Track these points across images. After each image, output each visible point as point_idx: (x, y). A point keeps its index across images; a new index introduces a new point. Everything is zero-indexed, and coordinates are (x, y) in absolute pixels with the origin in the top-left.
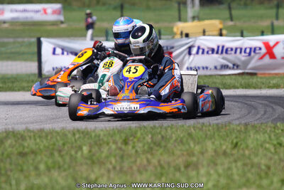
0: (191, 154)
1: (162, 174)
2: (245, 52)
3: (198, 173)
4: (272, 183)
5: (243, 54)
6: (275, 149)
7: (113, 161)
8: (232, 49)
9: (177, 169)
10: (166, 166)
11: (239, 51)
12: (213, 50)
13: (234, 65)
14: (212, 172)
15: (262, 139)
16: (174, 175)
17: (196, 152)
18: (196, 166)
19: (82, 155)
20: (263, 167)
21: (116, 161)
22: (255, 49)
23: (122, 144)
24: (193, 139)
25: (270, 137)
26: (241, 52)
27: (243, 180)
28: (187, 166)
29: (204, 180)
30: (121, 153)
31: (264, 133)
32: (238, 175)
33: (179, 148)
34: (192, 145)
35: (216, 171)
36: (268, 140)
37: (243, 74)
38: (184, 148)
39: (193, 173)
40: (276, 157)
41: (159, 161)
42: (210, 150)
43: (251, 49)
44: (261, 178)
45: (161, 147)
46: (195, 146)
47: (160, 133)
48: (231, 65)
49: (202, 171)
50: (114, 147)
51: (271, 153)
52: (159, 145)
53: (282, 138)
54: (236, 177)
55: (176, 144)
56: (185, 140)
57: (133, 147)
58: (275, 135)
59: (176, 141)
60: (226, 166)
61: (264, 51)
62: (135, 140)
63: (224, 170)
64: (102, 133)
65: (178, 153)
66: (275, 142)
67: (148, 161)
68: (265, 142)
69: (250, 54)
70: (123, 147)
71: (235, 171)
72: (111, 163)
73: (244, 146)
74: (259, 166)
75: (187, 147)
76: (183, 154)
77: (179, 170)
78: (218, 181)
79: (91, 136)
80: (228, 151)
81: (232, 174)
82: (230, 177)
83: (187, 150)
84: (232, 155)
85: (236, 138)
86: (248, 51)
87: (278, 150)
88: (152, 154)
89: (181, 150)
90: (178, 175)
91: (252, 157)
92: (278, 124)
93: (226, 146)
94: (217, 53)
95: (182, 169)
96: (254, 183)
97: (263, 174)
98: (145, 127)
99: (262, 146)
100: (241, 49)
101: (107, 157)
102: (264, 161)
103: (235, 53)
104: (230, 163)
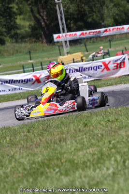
0: (63, 133)
1: (48, 147)
2: (94, 69)
3: (66, 143)
4: (104, 143)
5: (93, 70)
6: (106, 124)
7: (22, 143)
8: (87, 68)
9: (55, 143)
10: (49, 142)
11: (90, 68)
12: (77, 70)
13: (89, 76)
14: (73, 141)
15: (99, 119)
16: (54, 146)
17: (65, 132)
18: (65, 140)
19: (6, 142)
20: (100, 135)
21: (24, 143)
22: (99, 66)
23: (27, 132)
24: (63, 124)
25: (103, 117)
26: (91, 69)
27: (90, 144)
28: (60, 141)
29: (69, 147)
30: (26, 137)
31: (100, 116)
32: (87, 141)
33: (56, 130)
34: (63, 128)
35: (76, 141)
36: (102, 119)
37: (94, 80)
38: (59, 131)
39: (63, 144)
40: (107, 129)
41: (46, 140)
42: (72, 129)
43: (96, 67)
44: (98, 141)
45: (47, 131)
47: (47, 123)
48: (87, 77)
49: (68, 142)
50: (23, 134)
51: (104, 126)
52: (46, 131)
53: (110, 118)
54: (86, 143)
55: (55, 129)
56: (59, 125)
57: (33, 133)
58: (106, 116)
59: (54, 127)
60: (80, 138)
61: (103, 67)
62: (34, 129)
63: (79, 140)
64: (16, 128)
65: (56, 133)
66: (106, 120)
67: (40, 139)
68: (101, 121)
69: (96, 70)
70: (28, 134)
72: (21, 144)
73: (90, 124)
74: (97, 135)
75: (60, 129)
76: (58, 134)
78: (77, 146)
79: (11, 131)
80: (81, 129)
81: (84, 141)
82: (83, 144)
83: (60, 132)
84: (83, 131)
85: (86, 120)
86: (95, 68)
88: (43, 136)
89: (57, 132)
90: (56, 146)
91: (94, 130)
92: (108, 109)
93: (81, 126)
94: (79, 71)
95: (58, 142)
96: (95, 145)
97: (99, 139)
98: (39, 121)
99: (99, 123)
100: (92, 68)
101: (19, 142)
102: (100, 132)
103: (89, 70)
104: (82, 135)
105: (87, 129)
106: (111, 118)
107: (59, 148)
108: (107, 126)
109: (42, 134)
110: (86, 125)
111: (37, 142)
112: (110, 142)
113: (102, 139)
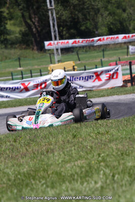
0: (50, 144)
1: (34, 157)
2: (85, 79)
3: (54, 154)
4: (94, 156)
7: (8, 152)
8: (78, 78)
9: (42, 154)
10: (36, 153)
11: (81, 78)
13: (80, 86)
14: (61, 153)
15: (89, 131)
16: (41, 157)
17: (53, 143)
18: (53, 151)
20: (89, 147)
21: (9, 152)
22: (90, 76)
23: (13, 142)
24: (51, 135)
25: (93, 129)
26: (83, 79)
27: (78, 156)
28: (47, 152)
29: (57, 158)
30: (12, 147)
31: (90, 128)
35: (64, 153)
39: (51, 155)
40: (96, 141)
41: (32, 150)
42: (60, 140)
43: (88, 77)
44: (87, 154)
45: (34, 141)
46: (52, 139)
49: (56, 154)
50: (9, 144)
51: (93, 138)
52: (33, 141)
54: (74, 155)
55: (43, 139)
56: (47, 136)
57: (19, 143)
58: (96, 128)
60: (68, 149)
61: (95, 77)
62: (21, 139)
63: (67, 151)
65: (43, 144)
66: (96, 132)
67: (26, 149)
68: (91, 132)
69: (88, 80)
71: (73, 152)
72: (7, 154)
73: (79, 136)
74: (86, 147)
76: (46, 145)
77: (43, 154)
78: (65, 158)
80: (70, 140)
81: (72, 153)
82: (71, 156)
83: (48, 142)
84: (72, 142)
85: (75, 132)
86: (87, 78)
87: (98, 136)
88: (29, 146)
89: (45, 142)
90: (43, 156)
91: (83, 142)
92: (99, 121)
93: (70, 137)
96: (84, 157)
97: (88, 152)
99: (89, 135)
100: (83, 77)
101: (4, 151)
102: (90, 144)
103: (80, 80)
104: (71, 147)
105: (76, 140)
106: (102, 130)
107: (46, 160)
108: (97, 138)
109: (28, 145)
110: (75, 136)
111: (23, 152)
112: (99, 155)
113: (91, 151)
